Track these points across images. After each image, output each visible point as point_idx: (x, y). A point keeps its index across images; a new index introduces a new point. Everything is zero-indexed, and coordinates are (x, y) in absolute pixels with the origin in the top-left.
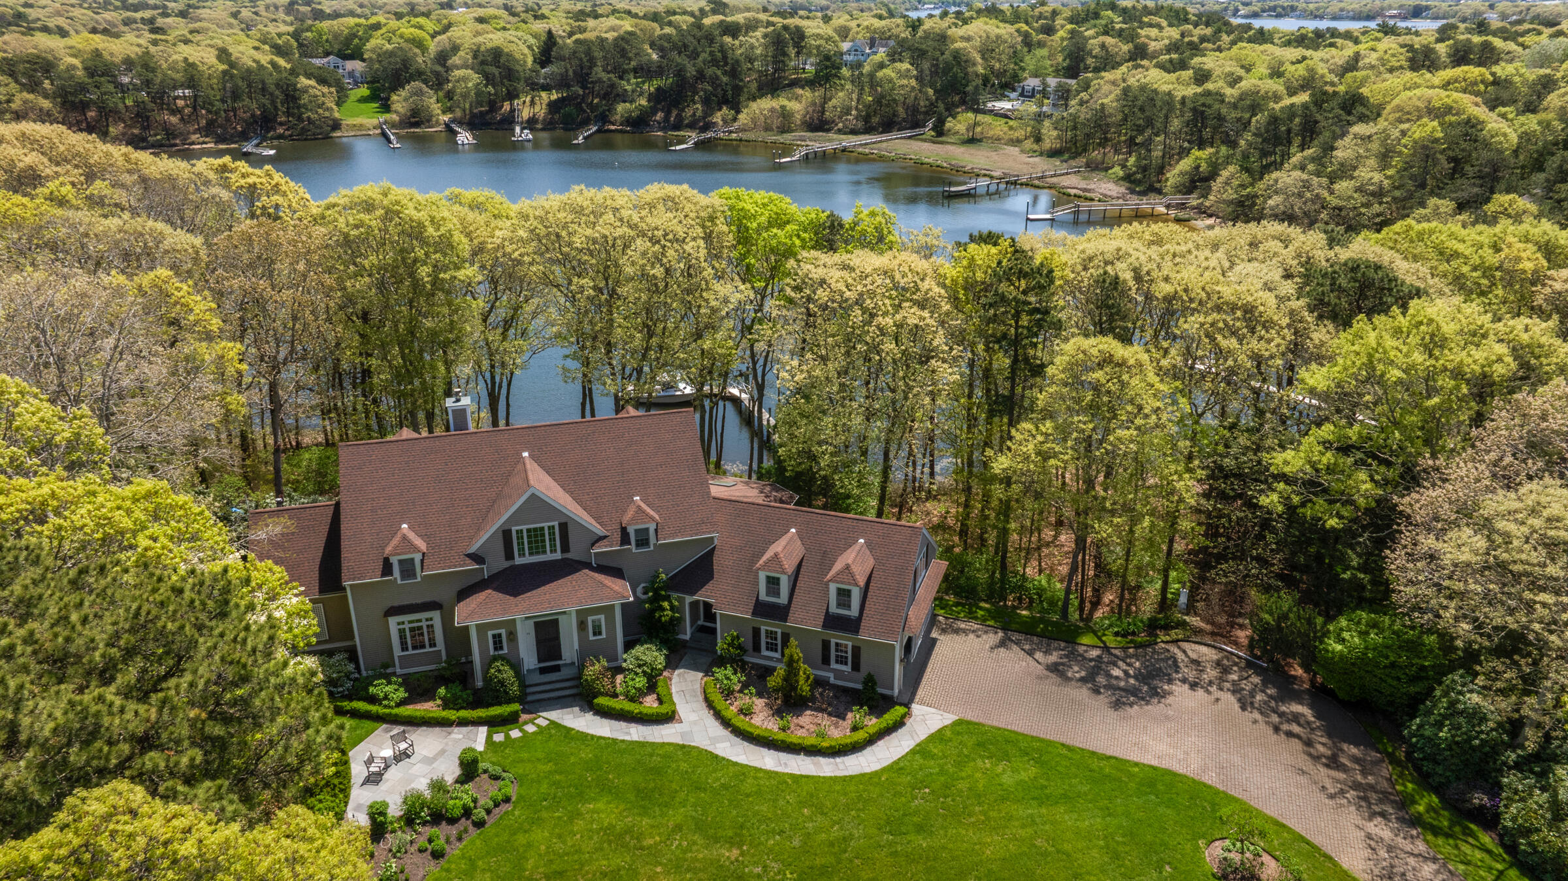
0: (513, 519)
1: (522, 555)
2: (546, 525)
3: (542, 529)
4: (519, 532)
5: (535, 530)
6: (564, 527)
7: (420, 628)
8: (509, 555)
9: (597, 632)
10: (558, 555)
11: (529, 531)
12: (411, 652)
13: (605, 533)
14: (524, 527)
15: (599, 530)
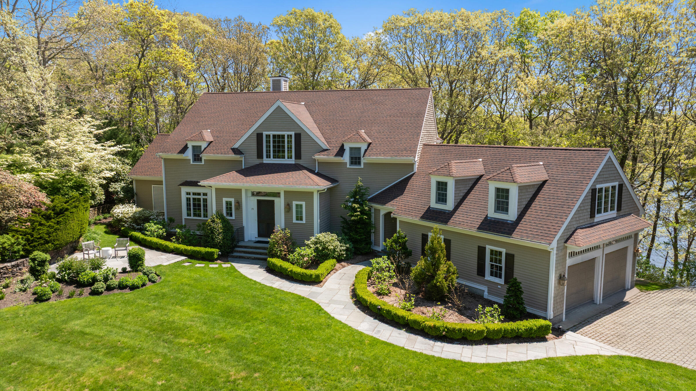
0: (264, 125)
1: (268, 156)
2: (286, 133)
3: (283, 136)
4: (268, 136)
5: (279, 136)
6: (298, 136)
7: (199, 200)
8: (260, 155)
9: (299, 218)
10: (292, 161)
11: (274, 136)
12: (192, 217)
13: (328, 147)
14: (271, 133)
15: (324, 144)
